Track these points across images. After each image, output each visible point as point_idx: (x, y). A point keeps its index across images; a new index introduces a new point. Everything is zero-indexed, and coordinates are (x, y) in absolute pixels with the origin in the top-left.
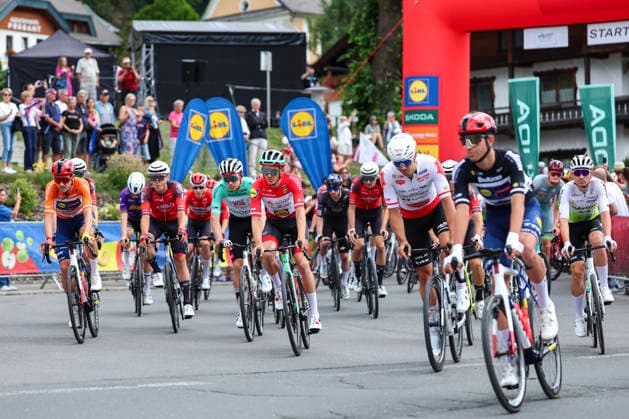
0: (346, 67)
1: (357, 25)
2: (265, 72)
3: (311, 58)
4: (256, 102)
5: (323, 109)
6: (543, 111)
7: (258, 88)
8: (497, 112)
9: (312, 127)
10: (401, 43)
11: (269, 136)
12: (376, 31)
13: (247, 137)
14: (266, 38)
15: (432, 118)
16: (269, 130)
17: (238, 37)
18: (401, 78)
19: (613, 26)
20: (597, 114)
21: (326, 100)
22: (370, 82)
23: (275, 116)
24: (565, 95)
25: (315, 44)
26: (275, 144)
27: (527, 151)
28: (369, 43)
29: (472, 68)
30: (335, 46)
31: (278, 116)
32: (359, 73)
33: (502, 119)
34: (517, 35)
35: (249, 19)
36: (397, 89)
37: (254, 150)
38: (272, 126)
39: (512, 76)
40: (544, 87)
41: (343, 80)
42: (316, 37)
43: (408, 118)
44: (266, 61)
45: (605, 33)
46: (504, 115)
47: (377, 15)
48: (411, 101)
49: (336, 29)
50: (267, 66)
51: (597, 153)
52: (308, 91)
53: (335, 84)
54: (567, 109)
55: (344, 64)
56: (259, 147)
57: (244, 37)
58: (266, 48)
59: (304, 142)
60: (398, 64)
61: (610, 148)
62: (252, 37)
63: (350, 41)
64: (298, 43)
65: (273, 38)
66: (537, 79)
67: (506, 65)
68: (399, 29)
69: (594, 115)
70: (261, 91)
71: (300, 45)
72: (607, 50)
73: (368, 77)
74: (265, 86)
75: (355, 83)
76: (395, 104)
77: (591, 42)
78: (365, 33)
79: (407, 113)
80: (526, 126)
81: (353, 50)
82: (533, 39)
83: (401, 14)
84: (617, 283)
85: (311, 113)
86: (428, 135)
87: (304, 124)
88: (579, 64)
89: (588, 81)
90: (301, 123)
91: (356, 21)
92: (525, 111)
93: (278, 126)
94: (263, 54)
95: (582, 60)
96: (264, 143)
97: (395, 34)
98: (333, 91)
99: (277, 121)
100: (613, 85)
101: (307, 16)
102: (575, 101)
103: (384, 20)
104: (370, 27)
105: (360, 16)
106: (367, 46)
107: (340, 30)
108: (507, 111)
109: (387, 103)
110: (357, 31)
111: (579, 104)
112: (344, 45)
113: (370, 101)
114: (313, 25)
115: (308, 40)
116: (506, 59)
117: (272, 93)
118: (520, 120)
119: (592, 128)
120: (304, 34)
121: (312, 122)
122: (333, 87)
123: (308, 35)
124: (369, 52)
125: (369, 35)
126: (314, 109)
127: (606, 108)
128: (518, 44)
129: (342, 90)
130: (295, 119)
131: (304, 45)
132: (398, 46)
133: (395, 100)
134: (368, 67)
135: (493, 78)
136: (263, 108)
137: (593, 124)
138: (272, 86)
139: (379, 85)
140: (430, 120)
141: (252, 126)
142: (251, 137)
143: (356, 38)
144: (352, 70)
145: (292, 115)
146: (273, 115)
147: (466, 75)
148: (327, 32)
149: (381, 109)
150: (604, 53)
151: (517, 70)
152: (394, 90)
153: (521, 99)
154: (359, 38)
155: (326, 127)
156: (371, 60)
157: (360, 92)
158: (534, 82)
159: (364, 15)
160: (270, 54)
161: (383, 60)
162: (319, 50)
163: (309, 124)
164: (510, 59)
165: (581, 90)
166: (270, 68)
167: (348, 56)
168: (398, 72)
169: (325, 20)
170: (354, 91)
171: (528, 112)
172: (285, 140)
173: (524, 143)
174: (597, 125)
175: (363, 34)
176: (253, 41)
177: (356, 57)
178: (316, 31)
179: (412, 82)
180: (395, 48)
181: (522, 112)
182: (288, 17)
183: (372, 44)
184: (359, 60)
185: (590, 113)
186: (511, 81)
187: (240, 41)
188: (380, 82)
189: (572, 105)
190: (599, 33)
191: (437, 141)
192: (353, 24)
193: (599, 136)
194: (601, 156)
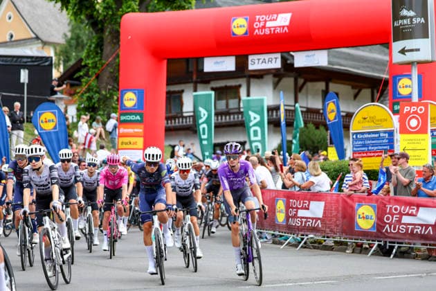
0: (80, 81)
1: (88, 53)
2: (23, 84)
3: (56, 74)
4: (17, 104)
5: (63, 110)
6: (217, 114)
7: (19, 95)
8: (185, 115)
9: (54, 124)
10: (119, 65)
11: (25, 129)
12: (101, 57)
13: (10, 129)
14: (25, 60)
15: (139, 119)
16: (25, 124)
17: (5, 59)
18: (118, 90)
19: (267, 57)
20: (254, 117)
21: (65, 103)
22: (96, 92)
23: (30, 114)
24: (233, 103)
25: (59, 65)
26: (29, 134)
27: (205, 142)
28: (96, 64)
29: (168, 84)
30: (73, 67)
31: (32, 115)
32: (89, 86)
33: (188, 120)
34: (199, 61)
35: (12, 46)
36: (115, 98)
37: (14, 138)
38: (27, 121)
39: (195, 91)
40: (218, 98)
41: (78, 91)
42: (59, 60)
43: (123, 118)
44: (24, 76)
45: (261, 61)
46: (189, 117)
47: (102, 45)
48: (125, 106)
49: (74, 54)
50: (24, 79)
51: (254, 145)
52: (54, 97)
53: (72, 92)
54: (234, 114)
55: (79, 79)
56: (18, 136)
57: (9, 59)
58: (24, 67)
59: (48, 133)
60: (115, 79)
61: (263, 141)
62: (15, 59)
63: (83, 64)
64: (47, 64)
65: (29, 60)
66: (213, 93)
67: (192, 82)
68: (118, 56)
69: (252, 118)
70: (21, 97)
71: (48, 65)
72: (262, 73)
73: (95, 89)
74: (23, 93)
75: (86, 93)
76: (113, 108)
77: (251, 67)
78: (94, 58)
79: (121, 115)
80: (205, 126)
81: (85, 70)
82: (210, 65)
83: (119, 45)
84: (267, 235)
85: (54, 113)
86: (136, 130)
87: (49, 121)
88: (243, 82)
89: (248, 95)
90: (47, 120)
91: (87, 50)
92: (204, 115)
93: (31, 122)
94: (22, 71)
95: (245, 79)
96: (22, 133)
97: (114, 59)
98: (70, 98)
99: (31, 118)
100: (265, 98)
101: (54, 45)
102: (239, 108)
103: (107, 49)
104: (97, 53)
105: (90, 46)
106: (95, 67)
107: (77, 56)
108: (192, 114)
109: (108, 107)
110: (88, 56)
111: (242, 110)
112: (79, 66)
113: (96, 105)
114: (58, 51)
115: (53, 62)
116: (192, 78)
117: (27, 98)
118: (201, 121)
119: (251, 127)
120: (52, 58)
121: (55, 120)
122: (71, 95)
123: (54, 59)
124: (96, 71)
125: (97, 59)
126: (56, 111)
127: (261, 113)
128: (200, 68)
129: (76, 97)
130: (43, 118)
131: (51, 65)
132: (117, 67)
133: (114, 105)
134: (96, 81)
135: (183, 91)
136: (22, 109)
137: (251, 124)
138: (28, 94)
139: (102, 94)
140: (138, 120)
141: (13, 121)
142: (12, 129)
143: (88, 62)
144: (84, 84)
145: (41, 114)
146: (28, 113)
147: (164, 89)
148: (67, 57)
149: (104, 111)
150: (260, 75)
151: (199, 86)
152: (113, 98)
153: (201, 107)
154: (90, 62)
155: (65, 123)
156: (97, 77)
157: (90, 99)
158: (211, 95)
159: (93, 45)
160: (27, 71)
161: (105, 77)
162: (62, 69)
163: (53, 121)
164: (194, 78)
165: (244, 101)
166: (27, 81)
167: (81, 74)
168: (116, 86)
169: (66, 48)
170: (85, 98)
171: (206, 116)
172: (36, 132)
173: (203, 137)
174: (254, 125)
175: (92, 59)
176: (16, 61)
177: (87, 74)
178: (60, 55)
179: (125, 93)
180: (115, 69)
181: (202, 116)
182: (40, 45)
183: (98, 65)
184: (89, 77)
185: (250, 116)
186: (195, 93)
187: (6, 61)
188: (104, 92)
189: (237, 111)
190: (256, 61)
191: (142, 134)
192: (86, 51)
193: (256, 133)
194: (256, 146)
